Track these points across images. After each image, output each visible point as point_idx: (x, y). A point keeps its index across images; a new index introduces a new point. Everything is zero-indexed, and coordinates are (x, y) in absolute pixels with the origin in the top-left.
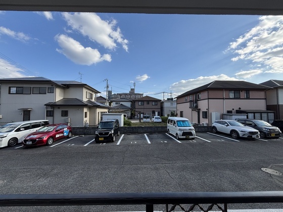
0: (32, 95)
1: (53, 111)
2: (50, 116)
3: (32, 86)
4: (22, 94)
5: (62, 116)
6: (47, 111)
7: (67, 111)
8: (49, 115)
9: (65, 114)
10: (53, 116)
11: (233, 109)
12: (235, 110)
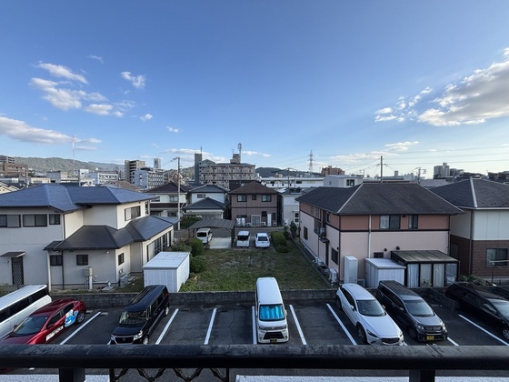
0: (23, 228)
1: (62, 256)
2: (57, 265)
3: (22, 213)
4: (6, 227)
5: (78, 264)
6: (51, 257)
7: (87, 256)
8: (55, 262)
9: (83, 260)
10: (62, 264)
11: (386, 250)
12: (389, 250)
